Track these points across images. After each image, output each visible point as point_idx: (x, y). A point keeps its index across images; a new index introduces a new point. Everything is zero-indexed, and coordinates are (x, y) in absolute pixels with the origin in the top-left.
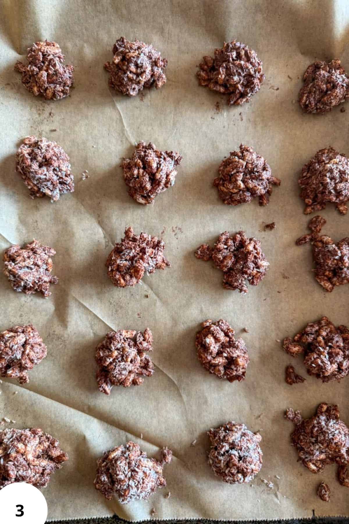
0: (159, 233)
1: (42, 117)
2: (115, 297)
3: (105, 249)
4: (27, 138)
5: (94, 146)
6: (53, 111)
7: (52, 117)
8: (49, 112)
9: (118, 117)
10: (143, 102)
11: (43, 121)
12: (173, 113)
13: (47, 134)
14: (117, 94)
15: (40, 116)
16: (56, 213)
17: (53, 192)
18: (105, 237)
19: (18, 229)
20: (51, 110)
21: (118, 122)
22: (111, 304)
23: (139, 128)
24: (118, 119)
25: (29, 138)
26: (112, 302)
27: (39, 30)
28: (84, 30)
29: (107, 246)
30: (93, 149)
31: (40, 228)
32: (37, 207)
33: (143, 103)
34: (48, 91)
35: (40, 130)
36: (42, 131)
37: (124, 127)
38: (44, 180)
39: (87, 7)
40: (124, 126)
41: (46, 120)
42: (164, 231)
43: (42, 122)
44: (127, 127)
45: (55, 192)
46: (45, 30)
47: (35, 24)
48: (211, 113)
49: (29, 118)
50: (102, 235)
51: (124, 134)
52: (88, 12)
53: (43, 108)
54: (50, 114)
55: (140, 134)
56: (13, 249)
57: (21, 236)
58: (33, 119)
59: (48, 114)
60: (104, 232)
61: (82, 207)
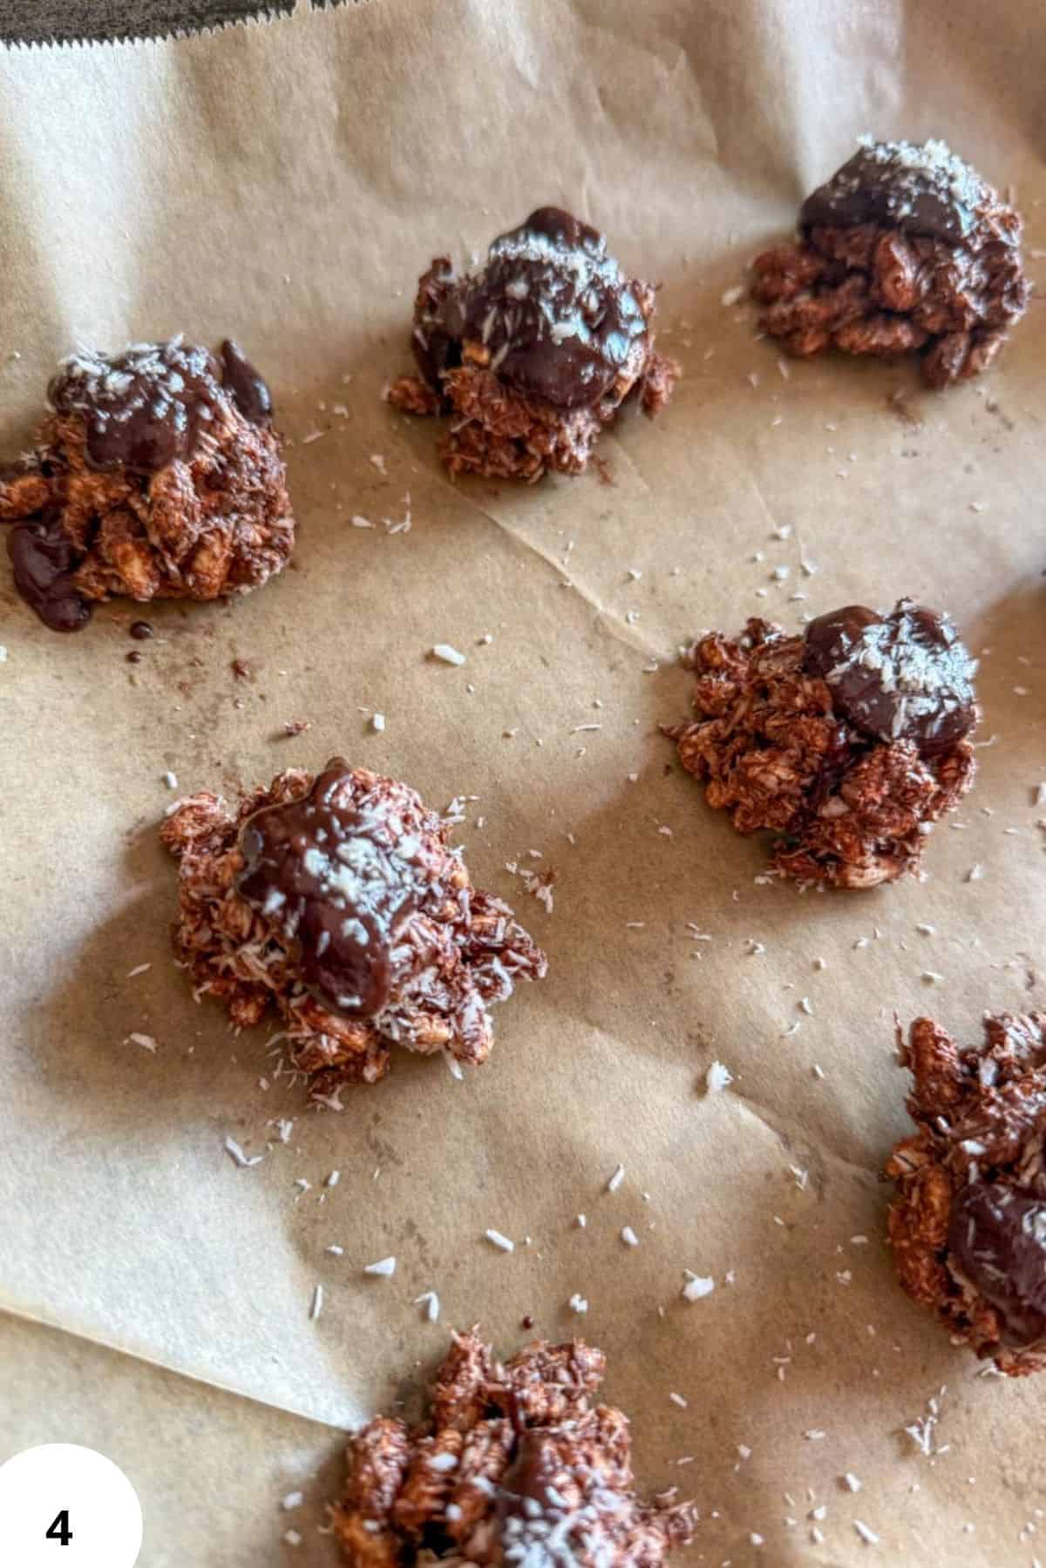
0: (1015, 992)
1: (202, 696)
2: (1020, 1441)
3: (821, 1198)
4: (182, 812)
5: (513, 733)
6: (243, 654)
7: (253, 680)
8: (226, 662)
9: (549, 579)
10: (615, 485)
11: (215, 708)
12: (754, 487)
13: (262, 762)
14: (496, 494)
15: (188, 697)
16: (489, 1131)
17: (460, 1018)
18: (787, 1140)
19: (328, 1325)
20: (233, 650)
21: (557, 596)
22: (1021, 1493)
23: (653, 590)
24: (549, 586)
25: (191, 808)
26: (1022, 1477)
27: (60, 329)
28: (253, 290)
29: (819, 1181)
30: (511, 744)
31: (444, 1255)
32: (375, 1146)
33: (615, 491)
34: (203, 561)
35: (217, 758)
36: (232, 757)
37: (595, 608)
38: (407, 969)
39: (243, 190)
40: (587, 606)
41: (228, 703)
42: (1031, 976)
43: (210, 720)
44: (605, 605)
45: (470, 1014)
46: (86, 326)
47: (41, 305)
48: (894, 438)
49: (138, 723)
50: (768, 1136)
51: (608, 637)
52: (255, 213)
53: (189, 658)
54: (237, 669)
55: (670, 611)
56: (385, 1458)
57: (364, 1357)
58: (160, 720)
59: (227, 674)
60: (765, 1112)
61: (597, 1032)
